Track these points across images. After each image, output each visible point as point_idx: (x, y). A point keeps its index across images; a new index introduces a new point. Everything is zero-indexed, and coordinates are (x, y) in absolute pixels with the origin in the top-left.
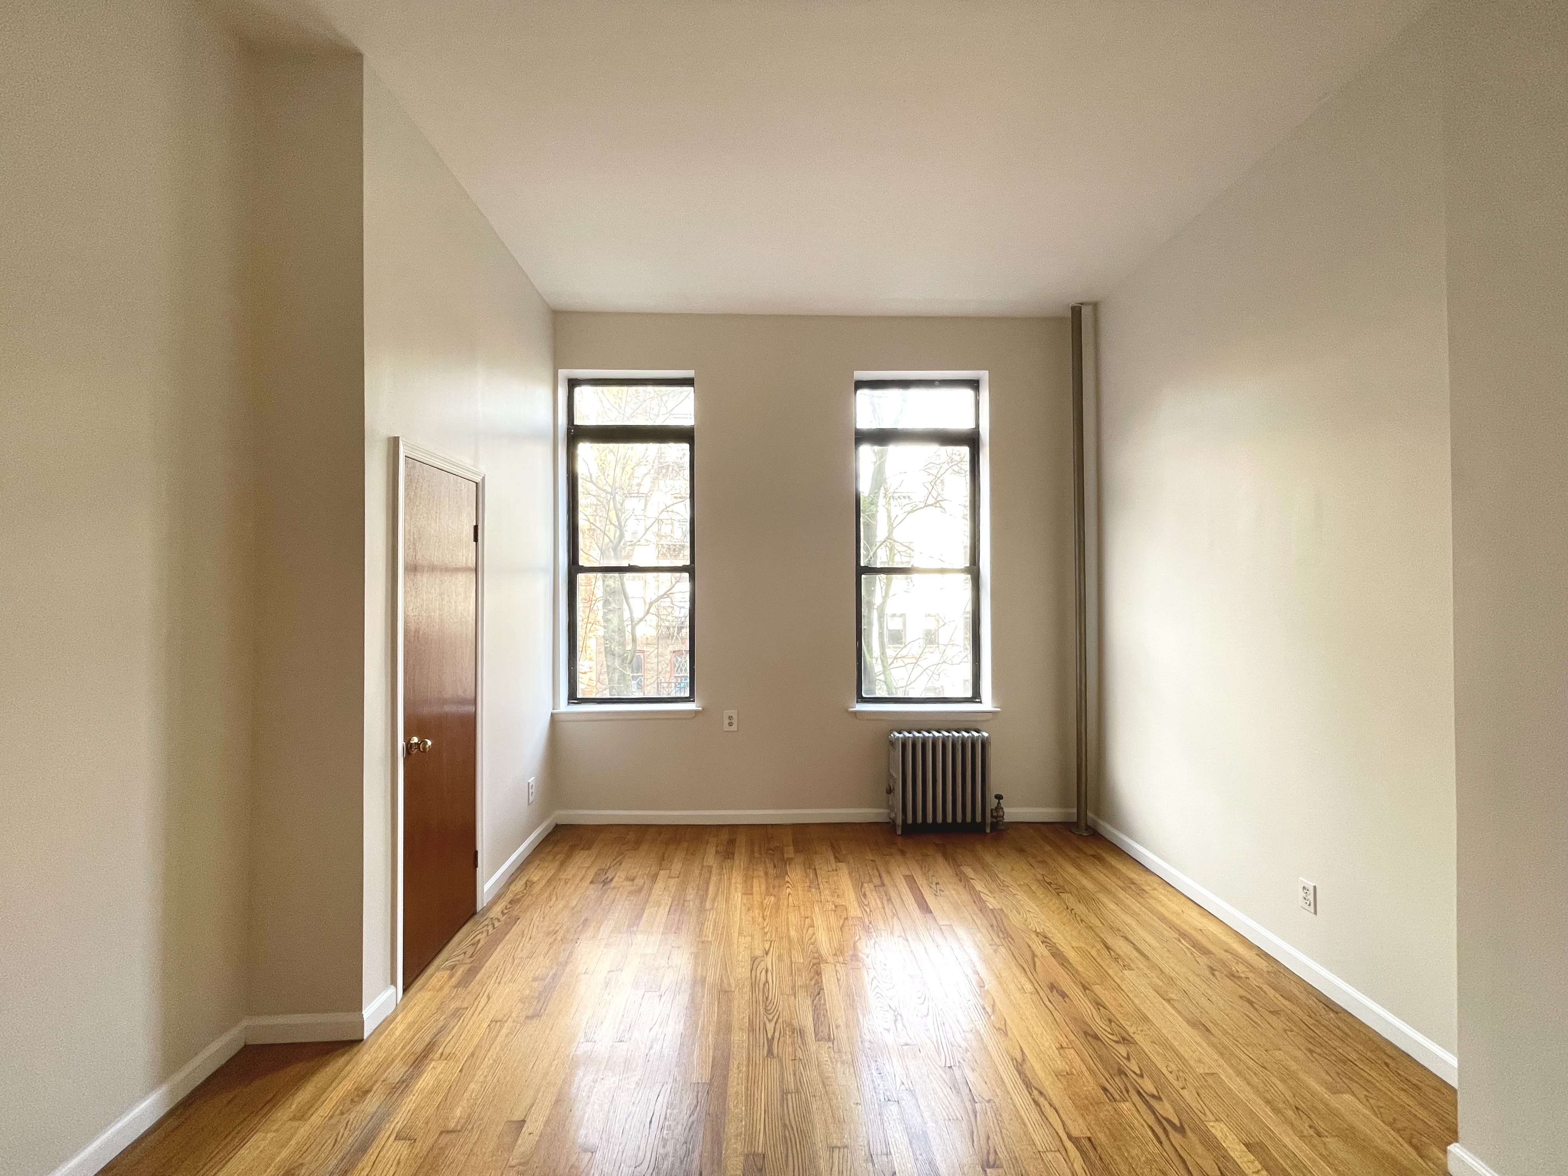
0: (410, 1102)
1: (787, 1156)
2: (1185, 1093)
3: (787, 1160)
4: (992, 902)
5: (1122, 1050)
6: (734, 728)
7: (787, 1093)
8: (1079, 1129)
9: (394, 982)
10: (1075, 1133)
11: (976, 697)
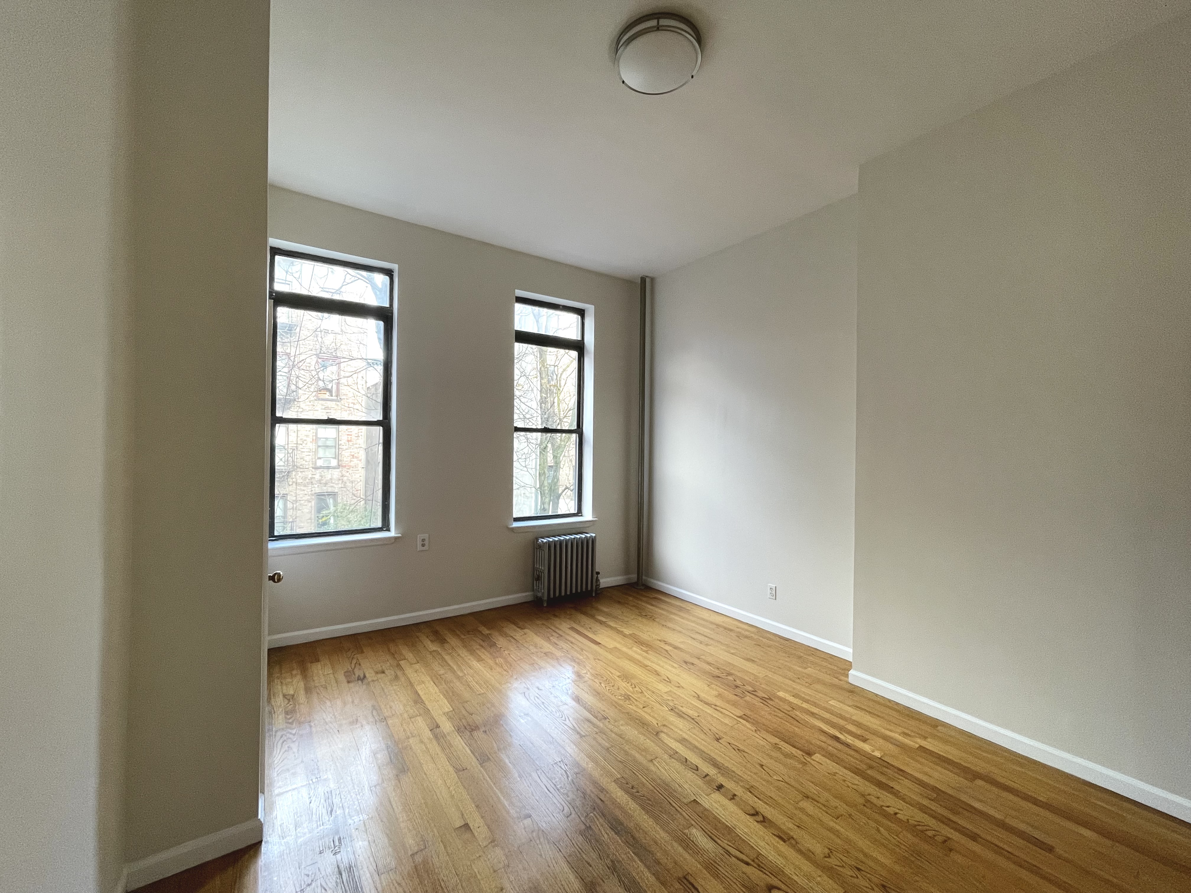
1: (634, 772)
2: (763, 686)
3: (636, 774)
4: (627, 632)
5: (730, 678)
6: (426, 548)
7: (608, 749)
8: (739, 713)
10: (739, 715)
11: (579, 512)
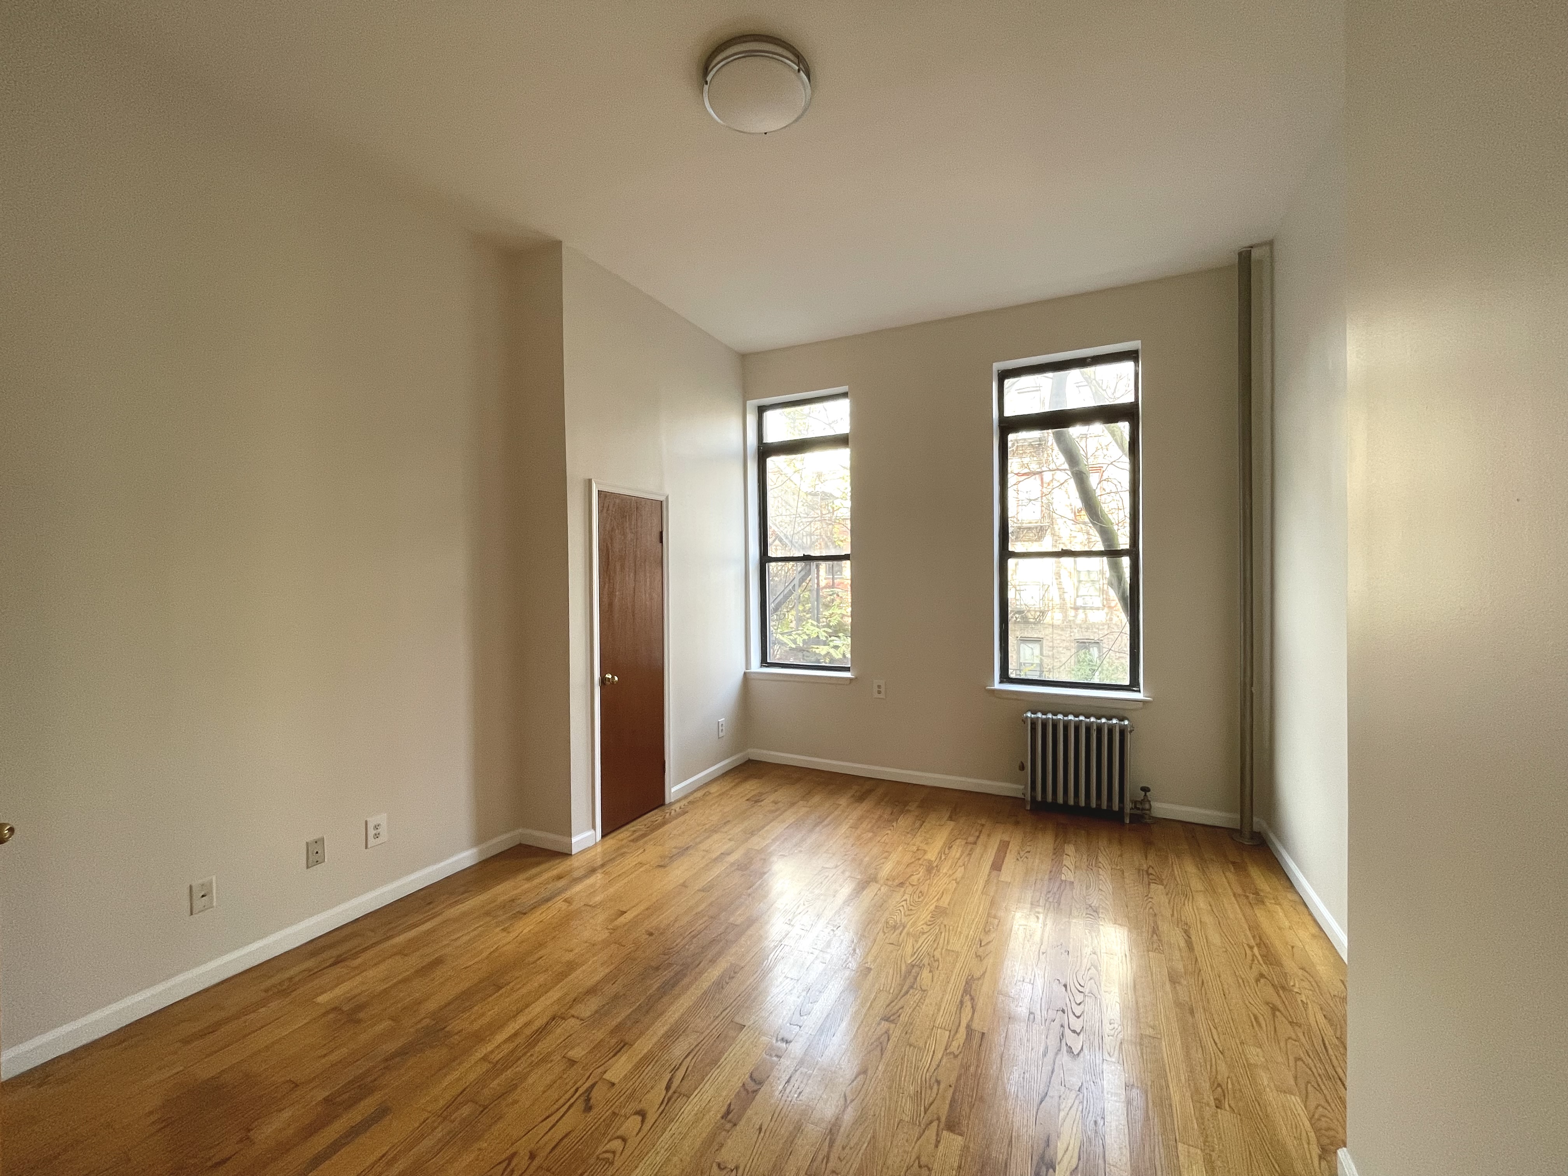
0: (578, 888)
6: (882, 696)
9: (594, 827)
11: (1134, 686)
